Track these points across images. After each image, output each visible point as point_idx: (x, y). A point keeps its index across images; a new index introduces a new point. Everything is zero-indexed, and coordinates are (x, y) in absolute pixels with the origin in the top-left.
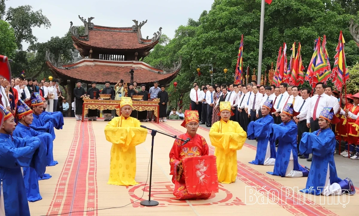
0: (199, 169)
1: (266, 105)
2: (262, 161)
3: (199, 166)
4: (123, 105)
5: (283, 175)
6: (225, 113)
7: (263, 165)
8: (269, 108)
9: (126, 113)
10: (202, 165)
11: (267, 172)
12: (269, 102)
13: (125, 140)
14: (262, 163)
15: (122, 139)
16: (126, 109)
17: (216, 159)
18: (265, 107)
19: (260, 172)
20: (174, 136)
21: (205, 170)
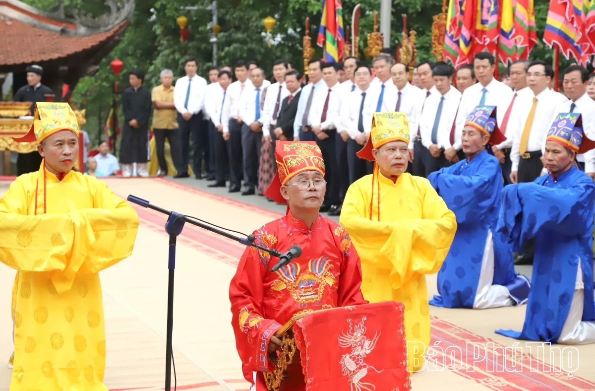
0: (349, 350)
1: (476, 122)
2: (468, 297)
3: (348, 340)
4: (51, 129)
5: (553, 337)
6: (398, 150)
7: (470, 307)
8: (485, 130)
9: (62, 158)
10: (359, 335)
11: (498, 330)
12: (485, 113)
13: (68, 258)
14: (468, 301)
15: (57, 256)
16: (61, 144)
17: (402, 312)
18: (472, 126)
19: (476, 333)
20: (246, 238)
21: (368, 352)
